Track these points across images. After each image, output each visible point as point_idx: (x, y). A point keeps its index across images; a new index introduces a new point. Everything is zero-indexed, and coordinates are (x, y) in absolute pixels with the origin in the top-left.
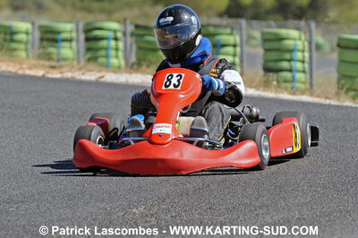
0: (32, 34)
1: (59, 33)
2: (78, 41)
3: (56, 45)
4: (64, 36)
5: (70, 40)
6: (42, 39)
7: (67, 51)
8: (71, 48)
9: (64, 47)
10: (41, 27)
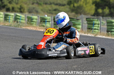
0: (38, 19)
1: (46, 19)
2: (52, 22)
3: (45, 23)
4: (47, 20)
5: (49, 22)
6: (41, 21)
7: (48, 25)
8: (49, 24)
9: (47, 24)
10: (41, 17)
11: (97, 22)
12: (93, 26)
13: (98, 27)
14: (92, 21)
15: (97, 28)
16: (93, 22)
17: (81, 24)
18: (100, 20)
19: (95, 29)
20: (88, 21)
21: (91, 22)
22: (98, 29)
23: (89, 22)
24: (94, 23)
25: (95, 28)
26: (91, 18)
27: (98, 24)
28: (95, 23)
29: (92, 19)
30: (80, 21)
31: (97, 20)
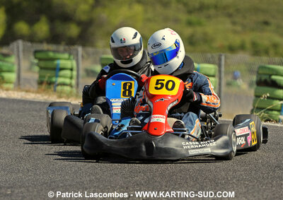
11: (68, 64)
12: (57, 76)
13: (71, 78)
14: (53, 59)
15: (67, 81)
16: (56, 62)
17: (15, 68)
18: (77, 55)
19: (64, 84)
20: (40, 59)
21: (49, 64)
22: (70, 85)
23: (43, 64)
24: (58, 65)
25: (60, 80)
26: (48, 51)
27: (72, 70)
28: (61, 66)
29: (51, 54)
30: (13, 59)
31: (66, 56)
